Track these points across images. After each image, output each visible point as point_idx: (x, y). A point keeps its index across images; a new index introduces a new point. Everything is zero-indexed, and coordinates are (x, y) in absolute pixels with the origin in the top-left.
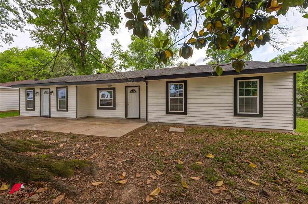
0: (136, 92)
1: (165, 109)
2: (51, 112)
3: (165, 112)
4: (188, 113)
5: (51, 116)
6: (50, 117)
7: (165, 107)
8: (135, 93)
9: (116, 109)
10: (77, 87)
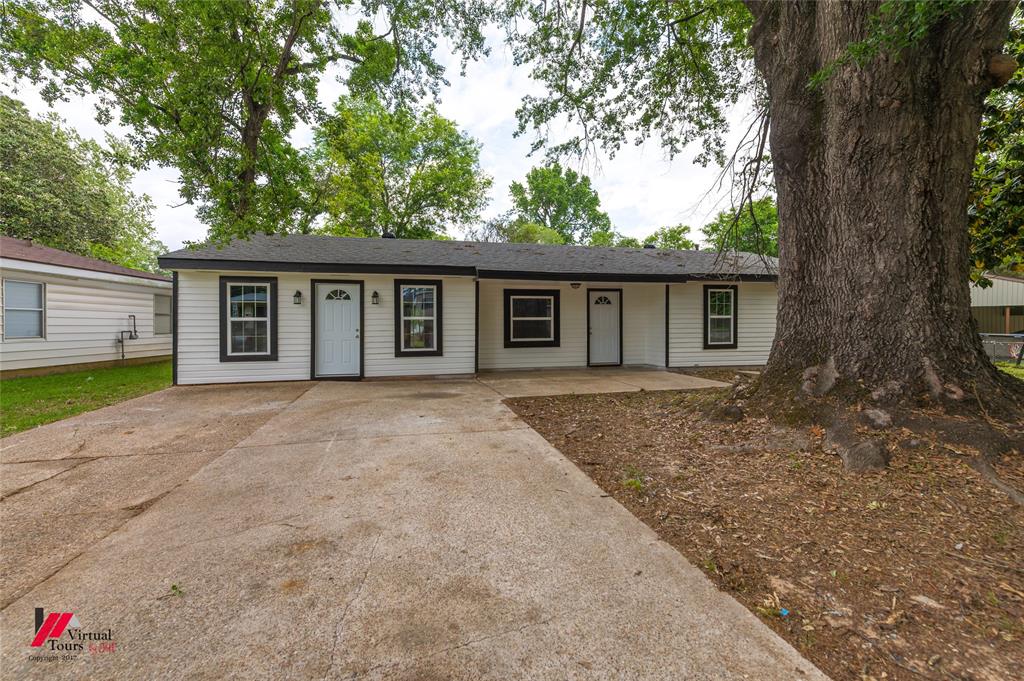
0: (609, 303)
1: (701, 340)
2: (366, 362)
3: (701, 345)
4: (739, 344)
5: (367, 375)
6: (360, 378)
7: (701, 336)
8: (608, 306)
9: (562, 344)
10: (477, 283)
